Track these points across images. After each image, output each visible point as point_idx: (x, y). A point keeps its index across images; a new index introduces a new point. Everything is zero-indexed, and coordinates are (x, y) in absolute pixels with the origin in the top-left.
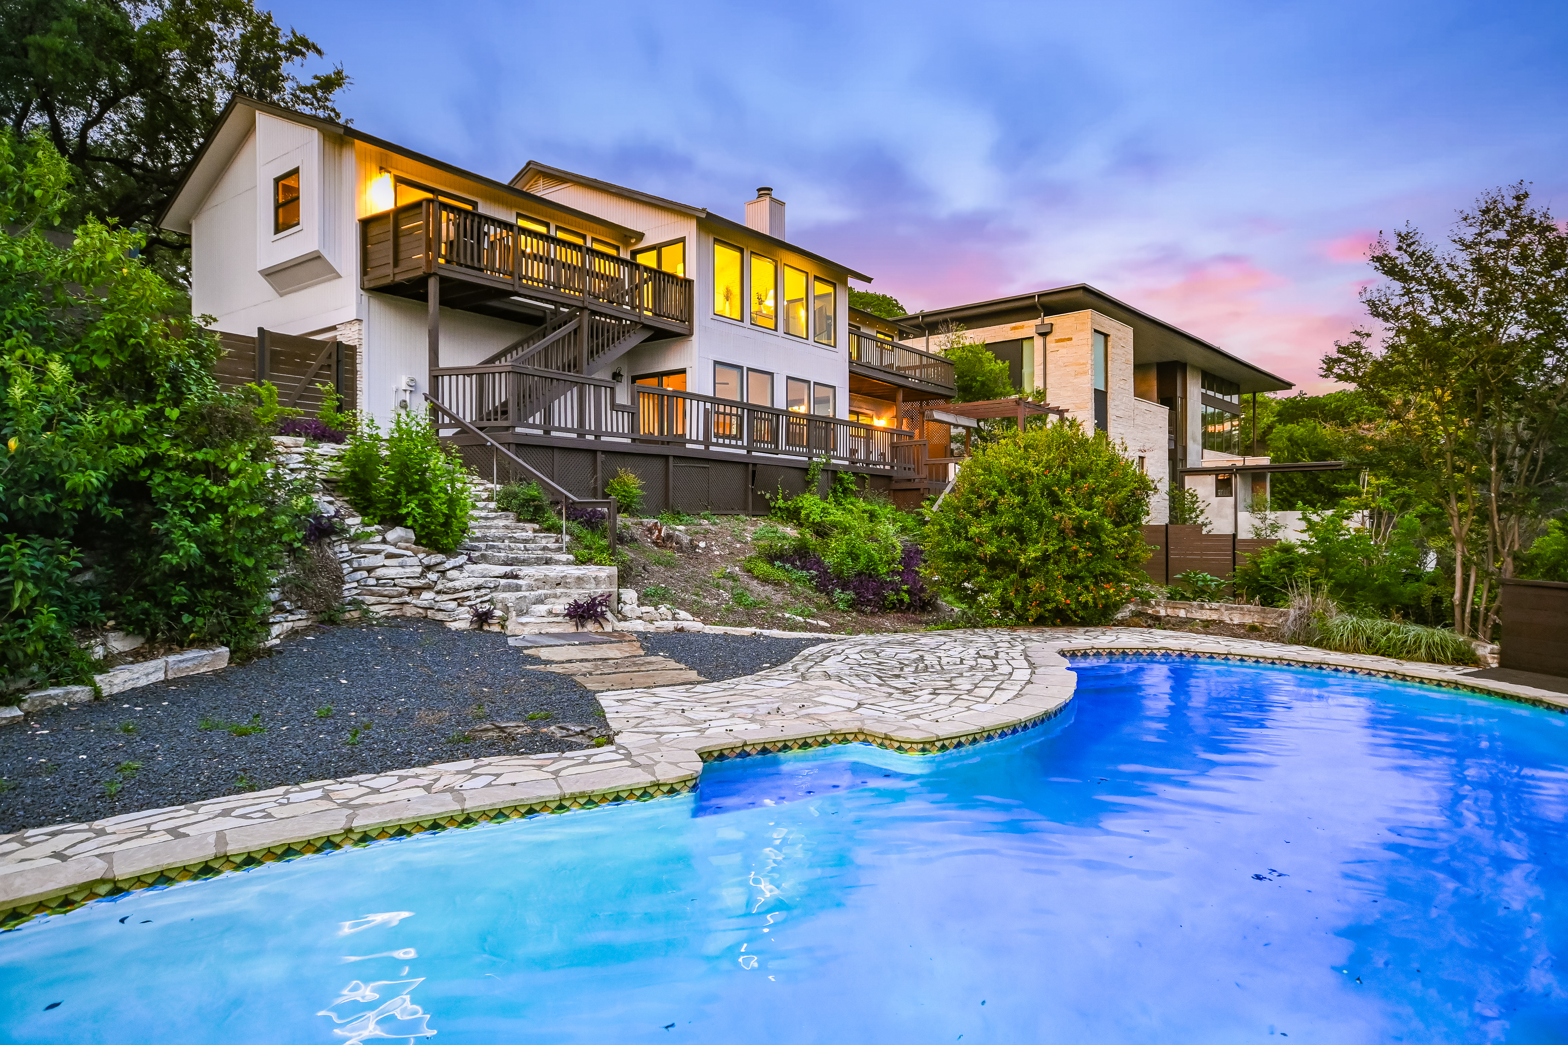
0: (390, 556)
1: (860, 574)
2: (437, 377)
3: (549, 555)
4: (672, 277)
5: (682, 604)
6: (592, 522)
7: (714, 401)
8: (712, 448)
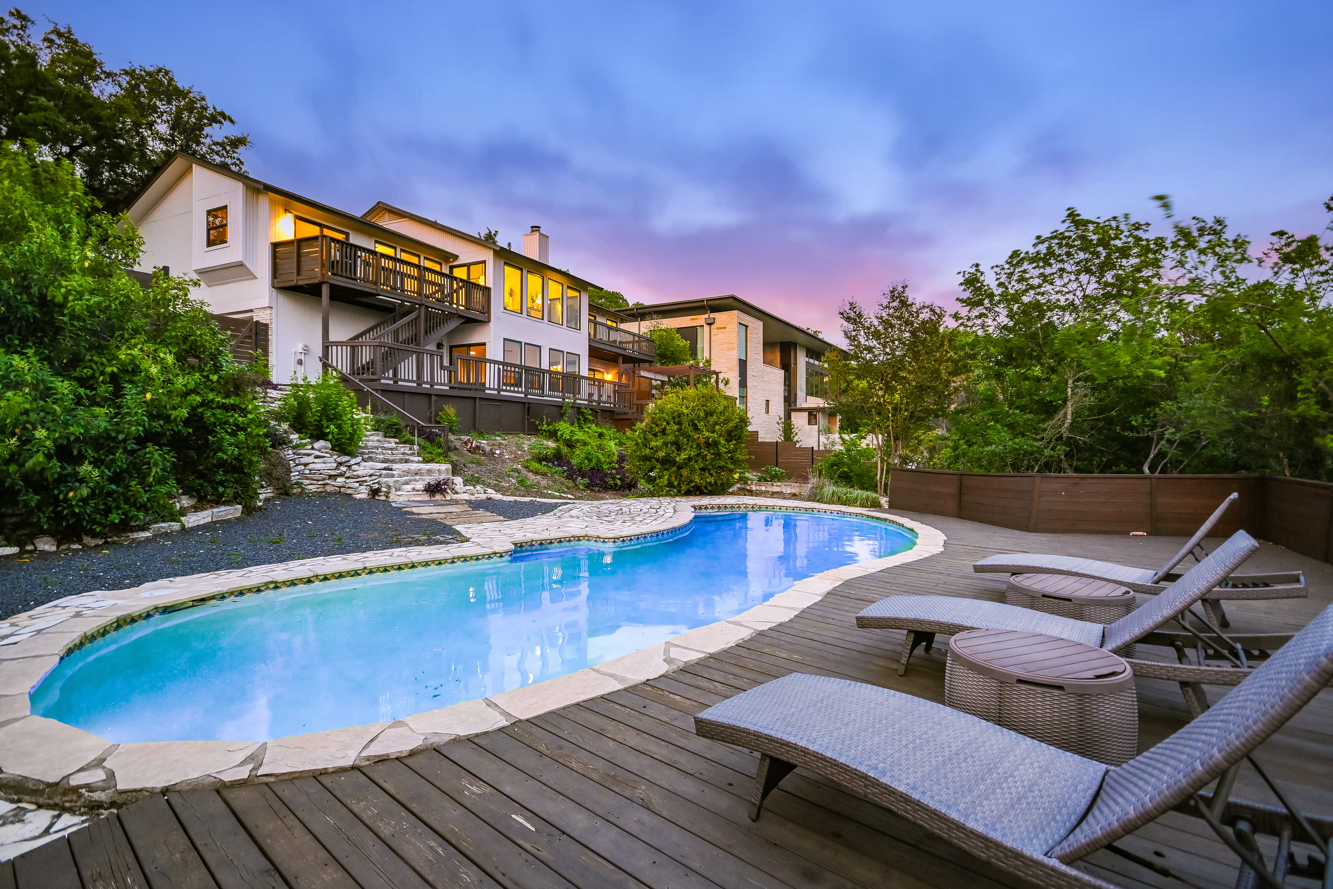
0: (317, 457)
1: (592, 469)
2: (328, 347)
3: (407, 457)
4: (477, 286)
5: (489, 485)
6: (430, 438)
7: (504, 364)
8: (502, 393)
